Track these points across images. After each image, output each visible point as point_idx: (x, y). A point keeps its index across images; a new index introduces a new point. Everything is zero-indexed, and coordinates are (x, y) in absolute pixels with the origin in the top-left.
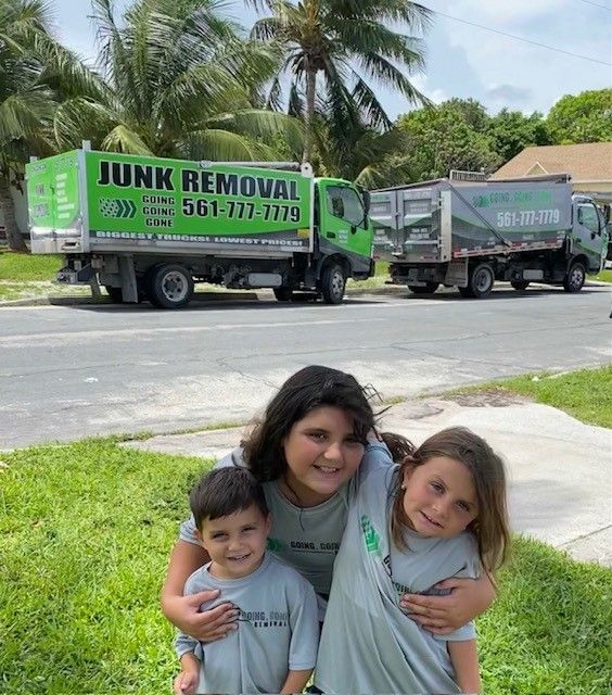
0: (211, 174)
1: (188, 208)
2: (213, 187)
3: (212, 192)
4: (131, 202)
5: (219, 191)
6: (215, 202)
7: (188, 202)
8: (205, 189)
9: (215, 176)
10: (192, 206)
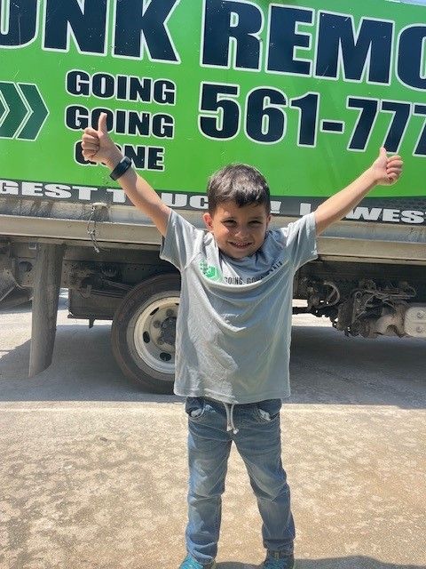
0: (307, 17)
1: (218, 115)
2: (308, 54)
3: (304, 68)
4: (30, 92)
5: (327, 68)
6: (312, 99)
7: (220, 97)
8: (282, 60)
9: (316, 22)
10: (231, 109)
